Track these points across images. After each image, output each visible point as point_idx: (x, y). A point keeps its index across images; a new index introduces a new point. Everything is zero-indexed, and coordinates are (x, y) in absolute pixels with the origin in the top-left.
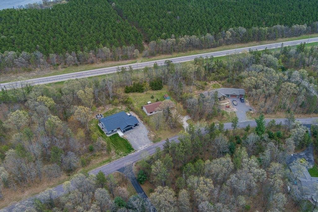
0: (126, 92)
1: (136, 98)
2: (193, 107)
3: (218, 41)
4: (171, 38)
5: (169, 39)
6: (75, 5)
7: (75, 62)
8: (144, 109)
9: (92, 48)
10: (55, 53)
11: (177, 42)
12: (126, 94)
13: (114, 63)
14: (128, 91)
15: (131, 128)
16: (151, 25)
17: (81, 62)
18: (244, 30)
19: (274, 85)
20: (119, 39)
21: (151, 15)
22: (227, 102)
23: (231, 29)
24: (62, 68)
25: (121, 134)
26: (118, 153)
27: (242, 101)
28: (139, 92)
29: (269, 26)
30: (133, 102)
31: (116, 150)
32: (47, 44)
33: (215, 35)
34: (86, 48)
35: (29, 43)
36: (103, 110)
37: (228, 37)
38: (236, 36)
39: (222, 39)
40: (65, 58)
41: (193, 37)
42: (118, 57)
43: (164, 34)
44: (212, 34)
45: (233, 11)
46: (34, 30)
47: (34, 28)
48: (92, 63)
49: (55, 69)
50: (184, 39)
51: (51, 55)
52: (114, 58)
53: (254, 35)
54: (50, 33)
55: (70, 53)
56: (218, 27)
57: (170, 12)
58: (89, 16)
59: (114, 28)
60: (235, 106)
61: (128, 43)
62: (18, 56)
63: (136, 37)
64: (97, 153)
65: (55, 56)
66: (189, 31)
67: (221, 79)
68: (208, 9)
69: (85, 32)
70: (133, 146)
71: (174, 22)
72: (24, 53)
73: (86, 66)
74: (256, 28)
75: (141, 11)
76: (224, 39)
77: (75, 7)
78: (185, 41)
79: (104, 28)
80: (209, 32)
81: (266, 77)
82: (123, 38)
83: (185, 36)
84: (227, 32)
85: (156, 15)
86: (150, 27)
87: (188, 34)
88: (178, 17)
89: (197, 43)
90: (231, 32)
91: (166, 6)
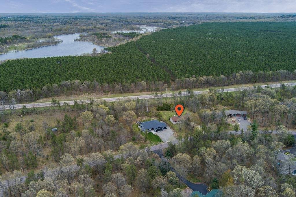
0: (158, 110)
1: (165, 114)
2: (206, 118)
3: (230, 81)
4: (193, 77)
5: (190, 78)
6: (119, 55)
7: (120, 90)
8: (171, 120)
9: (133, 81)
10: (107, 83)
11: (197, 81)
12: (158, 111)
13: (148, 93)
14: (159, 109)
15: (161, 130)
16: (177, 69)
17: (125, 90)
18: (252, 73)
19: (268, 105)
20: (153, 77)
21: (177, 62)
22: (233, 119)
23: (241, 72)
24: (111, 94)
25: (154, 133)
26: (152, 143)
27: (245, 119)
28: (167, 110)
29: (273, 71)
30: (163, 116)
31: (151, 141)
32: (101, 77)
33: (227, 77)
34: (129, 81)
35: (88, 76)
36: (141, 119)
37: (238, 78)
38: (245, 77)
39: (233, 80)
40: (113, 87)
41: (210, 77)
42: (152, 89)
43: (187, 74)
44: (225, 76)
45: (244, 60)
46: (91, 69)
47: (90, 67)
48: (133, 92)
49: (106, 94)
50: (202, 78)
51: (104, 84)
52: (149, 90)
53: (259, 77)
54: (102, 71)
55: (118, 84)
56: (230, 71)
57: (192, 61)
58: (130, 62)
59: (149, 70)
60: (239, 122)
61: (159, 80)
62: (82, 84)
63: (166, 76)
64: (138, 142)
65: (107, 85)
66: (206, 73)
67: (231, 105)
68: (223, 59)
69: (128, 72)
70: (162, 140)
71: (195, 67)
72: (86, 82)
73: (128, 94)
74: (262, 72)
75: (169, 60)
76: (235, 79)
77: (119, 56)
78: (203, 79)
79: (142, 70)
80: (222, 74)
81: (263, 100)
82: (155, 76)
83: (204, 76)
84: (237, 74)
85: (181, 62)
86: (176, 70)
87: (205, 75)
88: (199, 64)
89: (213, 82)
90: (241, 74)
91: (189, 57)
